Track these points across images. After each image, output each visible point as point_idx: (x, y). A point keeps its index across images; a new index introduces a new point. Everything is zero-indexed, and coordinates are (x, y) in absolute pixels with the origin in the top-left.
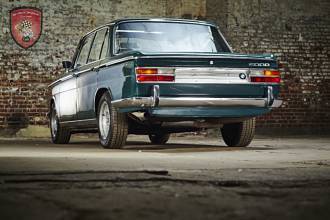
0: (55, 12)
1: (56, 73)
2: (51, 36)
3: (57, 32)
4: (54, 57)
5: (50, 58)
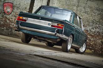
0: (98, 14)
1: (94, 33)
2: (95, 22)
3: (97, 21)
4: (94, 28)
5: (93, 28)
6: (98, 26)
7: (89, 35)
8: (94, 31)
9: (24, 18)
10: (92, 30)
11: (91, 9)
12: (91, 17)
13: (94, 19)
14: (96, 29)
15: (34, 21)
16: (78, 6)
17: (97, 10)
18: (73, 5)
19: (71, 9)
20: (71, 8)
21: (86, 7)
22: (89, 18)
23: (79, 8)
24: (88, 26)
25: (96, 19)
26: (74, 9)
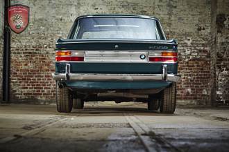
9: (76, 54)
11: (109, 7)
15: (102, 55)
16: (79, 4)
17: (123, 6)
18: (68, 5)
19: (65, 14)
20: (63, 11)
21: (97, 4)
23: (81, 8)
26: (72, 12)
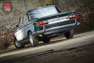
1: (14, 29)
2: (11, 19)
4: (13, 25)
6: (14, 22)
7: (11, 32)
8: (13, 27)
10: (11, 27)
12: (6, 17)
13: (9, 17)
14: (15, 25)
22: (4, 18)
24: (7, 25)
25: (11, 17)
